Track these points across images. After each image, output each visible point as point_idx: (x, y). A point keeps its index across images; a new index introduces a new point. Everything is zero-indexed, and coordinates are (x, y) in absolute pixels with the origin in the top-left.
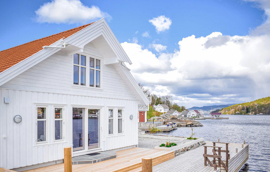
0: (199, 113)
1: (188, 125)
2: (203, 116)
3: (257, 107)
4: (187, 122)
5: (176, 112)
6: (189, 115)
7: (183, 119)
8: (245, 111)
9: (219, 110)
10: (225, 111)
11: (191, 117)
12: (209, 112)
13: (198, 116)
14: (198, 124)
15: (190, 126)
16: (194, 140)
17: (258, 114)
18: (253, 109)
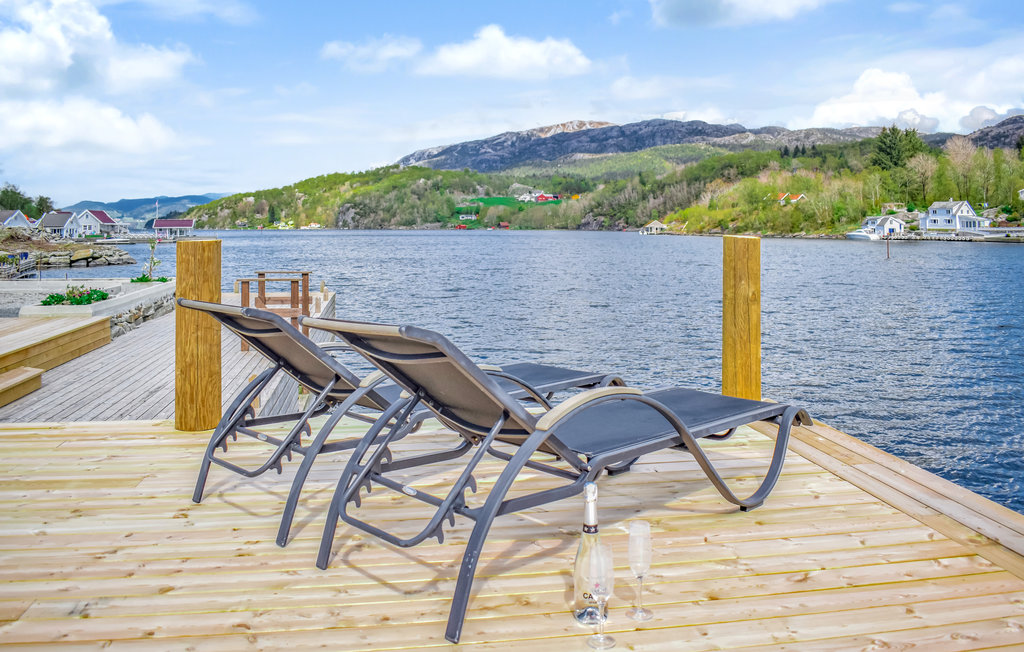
0: (110, 221)
1: (77, 260)
2: (125, 233)
3: (303, 205)
4: (74, 250)
5: (16, 218)
6: (72, 227)
7: (53, 241)
8: (266, 215)
9: (177, 214)
10: (200, 217)
11: (80, 236)
12: (141, 223)
13: (108, 233)
14: (116, 257)
15: (84, 263)
16: (161, 284)
17: (306, 225)
18: (291, 212)
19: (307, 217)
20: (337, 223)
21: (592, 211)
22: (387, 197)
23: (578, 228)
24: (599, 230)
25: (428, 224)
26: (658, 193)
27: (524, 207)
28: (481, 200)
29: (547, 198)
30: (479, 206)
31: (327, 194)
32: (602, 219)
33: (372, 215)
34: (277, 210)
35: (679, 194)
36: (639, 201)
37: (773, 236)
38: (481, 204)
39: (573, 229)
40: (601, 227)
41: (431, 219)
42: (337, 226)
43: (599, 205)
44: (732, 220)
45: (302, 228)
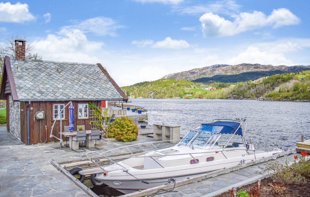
3: (137, 91)
17: (138, 97)
18: (133, 93)
19: (138, 95)
20: (148, 97)
21: (231, 93)
22: (164, 89)
23: (227, 98)
24: (234, 99)
25: (177, 97)
26: (254, 87)
27: (207, 92)
28: (193, 90)
29: (214, 89)
30: (192, 92)
31: (144, 88)
32: (235, 96)
33: (159, 94)
34: (129, 93)
35: (261, 88)
36: (247, 90)
37: (307, 102)
38: (193, 91)
39: (225, 99)
40: (235, 98)
41: (177, 96)
42: (148, 98)
43: (234, 91)
44: (291, 96)
45: (137, 98)
